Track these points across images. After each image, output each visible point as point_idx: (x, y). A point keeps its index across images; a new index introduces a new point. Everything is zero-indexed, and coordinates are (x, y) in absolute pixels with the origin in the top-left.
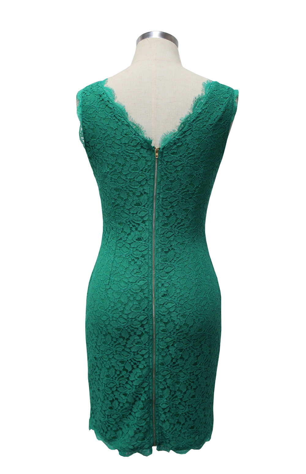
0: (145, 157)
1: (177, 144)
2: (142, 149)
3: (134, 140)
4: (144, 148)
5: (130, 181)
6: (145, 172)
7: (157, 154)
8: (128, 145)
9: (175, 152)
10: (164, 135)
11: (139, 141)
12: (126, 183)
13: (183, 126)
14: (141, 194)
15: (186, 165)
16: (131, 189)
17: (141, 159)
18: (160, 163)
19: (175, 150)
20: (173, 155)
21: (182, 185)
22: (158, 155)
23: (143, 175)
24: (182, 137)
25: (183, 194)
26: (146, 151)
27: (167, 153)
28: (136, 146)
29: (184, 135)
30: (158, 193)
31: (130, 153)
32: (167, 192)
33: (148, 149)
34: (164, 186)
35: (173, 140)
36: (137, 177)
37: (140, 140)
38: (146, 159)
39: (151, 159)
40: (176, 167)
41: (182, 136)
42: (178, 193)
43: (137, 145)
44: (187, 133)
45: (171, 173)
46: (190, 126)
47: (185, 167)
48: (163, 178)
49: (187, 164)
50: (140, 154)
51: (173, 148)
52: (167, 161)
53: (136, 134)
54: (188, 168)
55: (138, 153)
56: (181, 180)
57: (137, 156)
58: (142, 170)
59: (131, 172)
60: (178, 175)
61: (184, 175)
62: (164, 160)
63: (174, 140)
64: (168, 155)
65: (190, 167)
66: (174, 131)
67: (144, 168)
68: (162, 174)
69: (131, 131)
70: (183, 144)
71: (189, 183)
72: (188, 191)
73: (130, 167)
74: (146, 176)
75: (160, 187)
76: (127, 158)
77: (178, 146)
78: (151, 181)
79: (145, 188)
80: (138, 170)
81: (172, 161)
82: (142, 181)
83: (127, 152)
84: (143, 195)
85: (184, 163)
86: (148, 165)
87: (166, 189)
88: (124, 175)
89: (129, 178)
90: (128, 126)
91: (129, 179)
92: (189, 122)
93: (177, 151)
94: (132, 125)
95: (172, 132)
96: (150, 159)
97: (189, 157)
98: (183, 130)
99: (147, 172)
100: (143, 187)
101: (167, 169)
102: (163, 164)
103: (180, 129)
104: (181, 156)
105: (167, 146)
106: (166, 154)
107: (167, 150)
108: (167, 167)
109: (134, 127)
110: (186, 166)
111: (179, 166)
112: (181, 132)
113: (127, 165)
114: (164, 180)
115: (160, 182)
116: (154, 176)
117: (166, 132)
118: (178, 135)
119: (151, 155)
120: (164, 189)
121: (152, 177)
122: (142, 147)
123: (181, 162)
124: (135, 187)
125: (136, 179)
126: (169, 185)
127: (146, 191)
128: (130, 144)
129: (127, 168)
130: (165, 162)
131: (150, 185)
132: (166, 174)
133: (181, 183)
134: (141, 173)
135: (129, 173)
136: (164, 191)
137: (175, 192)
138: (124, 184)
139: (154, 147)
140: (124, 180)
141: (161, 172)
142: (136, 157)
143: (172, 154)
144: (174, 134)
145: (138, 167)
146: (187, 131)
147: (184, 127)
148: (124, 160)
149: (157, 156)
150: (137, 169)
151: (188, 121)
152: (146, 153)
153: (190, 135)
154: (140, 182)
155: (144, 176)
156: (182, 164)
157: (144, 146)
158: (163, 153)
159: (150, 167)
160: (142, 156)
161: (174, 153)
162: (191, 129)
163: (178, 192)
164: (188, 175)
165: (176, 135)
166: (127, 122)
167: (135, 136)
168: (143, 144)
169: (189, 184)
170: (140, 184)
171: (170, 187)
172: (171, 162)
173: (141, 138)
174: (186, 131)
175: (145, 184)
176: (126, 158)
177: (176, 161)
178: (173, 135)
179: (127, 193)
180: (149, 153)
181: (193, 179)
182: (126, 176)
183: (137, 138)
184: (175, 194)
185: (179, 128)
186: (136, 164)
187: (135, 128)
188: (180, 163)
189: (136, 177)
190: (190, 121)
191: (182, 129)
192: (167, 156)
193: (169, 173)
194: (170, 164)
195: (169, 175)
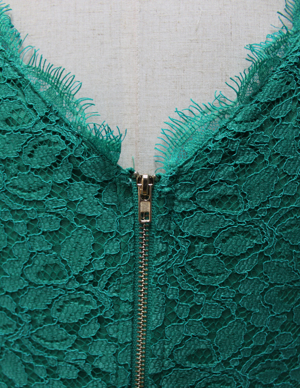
0: (92, 220)
1: (235, 158)
2: (78, 184)
3: (41, 143)
4: (84, 178)
5: (33, 322)
6: (95, 284)
7: (145, 206)
8: (19, 168)
9: (229, 192)
10: (176, 117)
11: (63, 146)
12: (18, 326)
13: (256, 79)
14: (82, 373)
15: (272, 252)
16: (38, 353)
17: (72, 227)
18: (160, 247)
19: (229, 183)
20: (217, 210)
21: (253, 332)
22: (149, 209)
23: (85, 297)
24: (258, 129)
25: (258, 367)
26: (94, 189)
27: (193, 198)
28: (49, 170)
29: (265, 117)
30: (154, 376)
31: (25, 202)
32: (193, 365)
33: (103, 184)
34: (180, 345)
35: (220, 137)
36: (62, 307)
37: (67, 142)
38: (97, 227)
39: (120, 229)
40: (231, 260)
41: (258, 123)
42: (239, 367)
43: (55, 165)
44: (279, 112)
45: (212, 288)
46: (288, 83)
47: (267, 258)
48: (174, 313)
49: (278, 244)
50: (71, 204)
51: (221, 175)
52: (192, 238)
53: (53, 119)
54: (281, 260)
55: (62, 202)
56: (250, 313)
57: (57, 215)
58: (79, 278)
59: (36, 286)
60: (239, 296)
61: (263, 294)
62: (178, 232)
63: (224, 139)
64: (200, 208)
65: (289, 257)
66: (221, 99)
67: (88, 267)
68: (172, 293)
69: (31, 106)
70: (262, 157)
71: (281, 323)
72: (276, 353)
73: (29, 262)
74: (99, 303)
75: (164, 350)
76: (15, 222)
77: (242, 165)
78: (121, 326)
79: (95, 353)
80: (64, 277)
81: (215, 234)
82: (83, 321)
83: (16, 198)
84: (88, 379)
85: (266, 243)
86: (107, 256)
87: (189, 358)
88: (7, 293)
89: (27, 307)
90: (20, 85)
91: (29, 312)
92: (283, 66)
93: (236, 188)
94: (33, 80)
95: (213, 107)
96: (115, 230)
97: (286, 216)
98: (262, 98)
99: (103, 284)
100: (86, 348)
101: (190, 271)
102: (174, 251)
103: (248, 94)
104: (253, 212)
105: (192, 168)
106: (187, 205)
107: (192, 186)
108: (190, 264)
109: (43, 89)
110: (274, 256)
111: (243, 255)
112: (250, 108)
113: (15, 252)
114: (181, 321)
115: (163, 327)
116: (133, 303)
117: (183, 105)
118: (239, 118)
119: (116, 208)
120: (179, 357)
121: (125, 309)
122: (76, 173)
123: (254, 237)
124: (56, 346)
125: (55, 315)
126: (201, 337)
127: (101, 366)
128: (25, 160)
129: (17, 265)
130: (185, 240)
131: (116, 340)
132: (186, 295)
133: (250, 326)
134: (79, 289)
135: (25, 288)
136: (177, 366)
137: (226, 363)
138: (10, 331)
139: (131, 172)
140: (9, 314)
141: (166, 286)
142: (54, 217)
143: (213, 202)
144: (224, 113)
145: (63, 261)
146: (278, 100)
147: (263, 86)
148: (6, 230)
149: (145, 215)
150: (56, 271)
151: (276, 61)
152: (96, 200)
153: (287, 117)
154: (72, 328)
155: (88, 303)
156: (257, 247)
157: (84, 171)
158: (174, 198)
159: (114, 264)
160: (80, 215)
161: (225, 197)
162: (291, 92)
163: (236, 364)
164: (281, 292)
165: (231, 119)
166: (16, 70)
167: (44, 125)
168: (79, 159)
169: (282, 327)
170: (75, 337)
171: (203, 346)
172: (210, 240)
173: (73, 133)
174: (273, 103)
175: (94, 337)
176: (10, 223)
177: (233, 234)
178: (218, 120)
179: (24, 364)
180: (108, 198)
181: (296, 304)
182: (17, 301)
183: (54, 133)
184: (223, 373)
185: (243, 89)
186: (53, 248)
187: (49, 93)
188: (250, 243)
189: (56, 306)
190: (285, 59)
191: (255, 94)
192: (191, 212)
193: (202, 288)
194: (206, 250)
195: (201, 298)
